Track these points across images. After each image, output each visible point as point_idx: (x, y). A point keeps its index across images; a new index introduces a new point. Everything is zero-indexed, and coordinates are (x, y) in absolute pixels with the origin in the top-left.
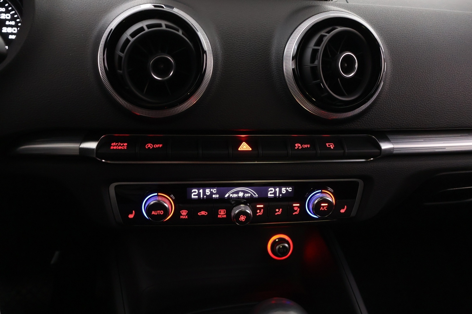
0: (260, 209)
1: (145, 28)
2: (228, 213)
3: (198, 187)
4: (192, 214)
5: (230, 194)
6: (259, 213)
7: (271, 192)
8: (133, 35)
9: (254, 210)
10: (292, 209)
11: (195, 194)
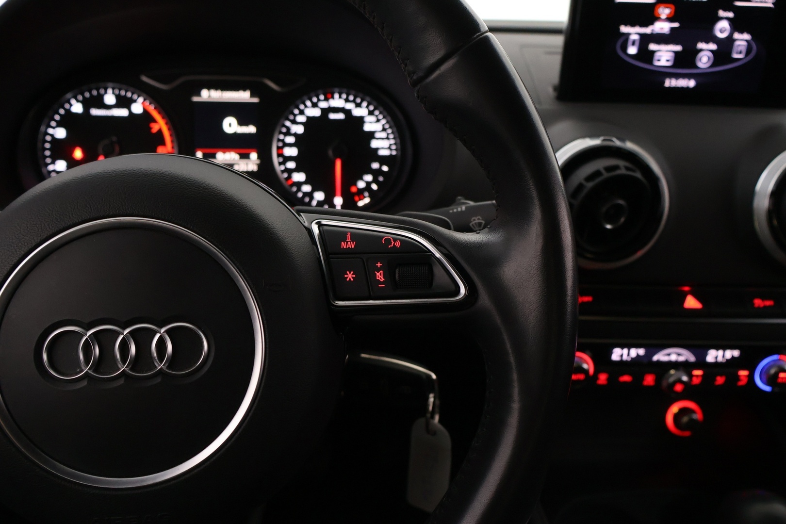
0: (697, 376)
1: (603, 171)
2: (658, 380)
3: (622, 347)
4: (613, 379)
5: (660, 357)
6: (696, 381)
7: (713, 356)
8: (589, 178)
9: (691, 376)
10: (738, 378)
11: (617, 354)
